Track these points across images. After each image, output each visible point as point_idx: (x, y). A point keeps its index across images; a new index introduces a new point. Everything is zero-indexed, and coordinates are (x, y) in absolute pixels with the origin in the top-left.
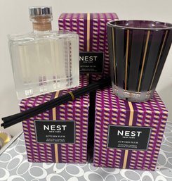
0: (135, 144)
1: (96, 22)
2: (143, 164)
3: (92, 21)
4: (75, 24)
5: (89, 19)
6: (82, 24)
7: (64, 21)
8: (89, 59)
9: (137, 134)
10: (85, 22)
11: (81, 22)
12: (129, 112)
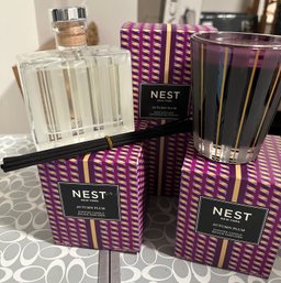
0: (240, 232)
1: (180, 35)
2: (250, 266)
3: (174, 33)
4: (147, 37)
5: (169, 29)
6: (157, 38)
7: (130, 33)
8: (166, 95)
9: (244, 216)
10: (164, 34)
11: (157, 34)
12: (234, 179)
